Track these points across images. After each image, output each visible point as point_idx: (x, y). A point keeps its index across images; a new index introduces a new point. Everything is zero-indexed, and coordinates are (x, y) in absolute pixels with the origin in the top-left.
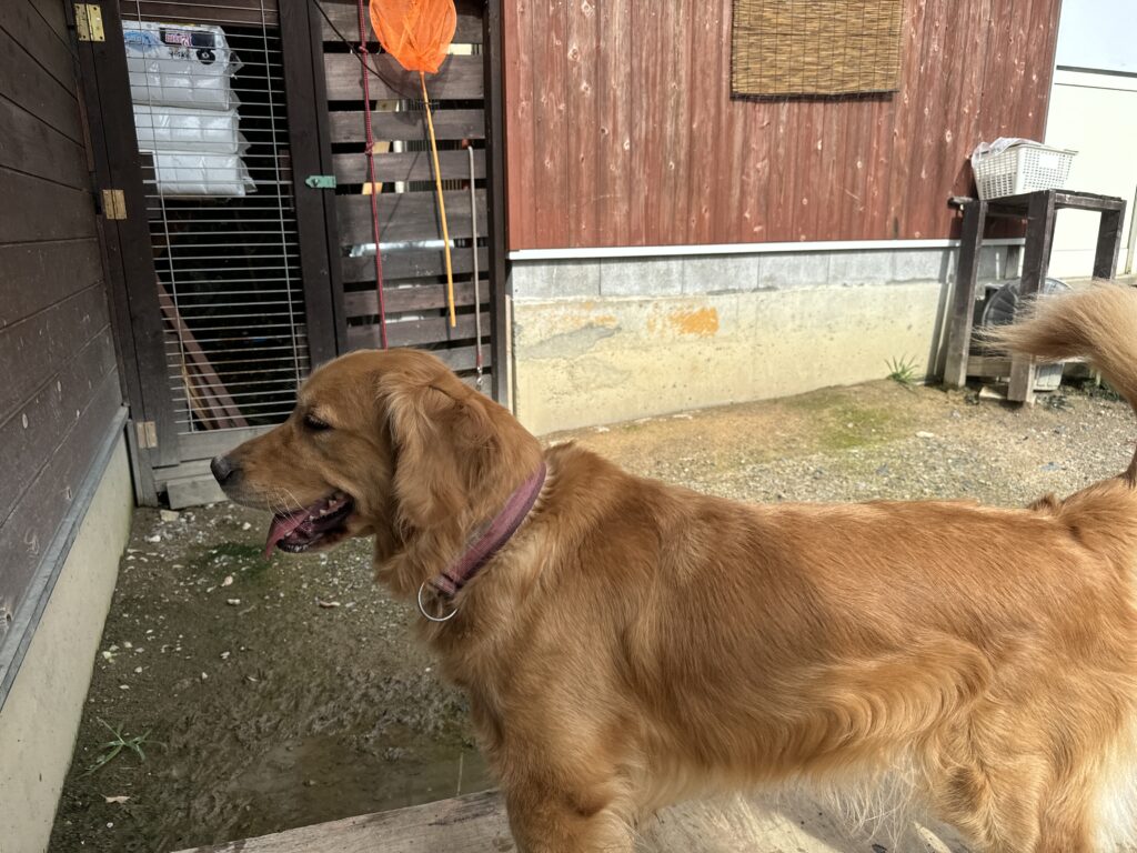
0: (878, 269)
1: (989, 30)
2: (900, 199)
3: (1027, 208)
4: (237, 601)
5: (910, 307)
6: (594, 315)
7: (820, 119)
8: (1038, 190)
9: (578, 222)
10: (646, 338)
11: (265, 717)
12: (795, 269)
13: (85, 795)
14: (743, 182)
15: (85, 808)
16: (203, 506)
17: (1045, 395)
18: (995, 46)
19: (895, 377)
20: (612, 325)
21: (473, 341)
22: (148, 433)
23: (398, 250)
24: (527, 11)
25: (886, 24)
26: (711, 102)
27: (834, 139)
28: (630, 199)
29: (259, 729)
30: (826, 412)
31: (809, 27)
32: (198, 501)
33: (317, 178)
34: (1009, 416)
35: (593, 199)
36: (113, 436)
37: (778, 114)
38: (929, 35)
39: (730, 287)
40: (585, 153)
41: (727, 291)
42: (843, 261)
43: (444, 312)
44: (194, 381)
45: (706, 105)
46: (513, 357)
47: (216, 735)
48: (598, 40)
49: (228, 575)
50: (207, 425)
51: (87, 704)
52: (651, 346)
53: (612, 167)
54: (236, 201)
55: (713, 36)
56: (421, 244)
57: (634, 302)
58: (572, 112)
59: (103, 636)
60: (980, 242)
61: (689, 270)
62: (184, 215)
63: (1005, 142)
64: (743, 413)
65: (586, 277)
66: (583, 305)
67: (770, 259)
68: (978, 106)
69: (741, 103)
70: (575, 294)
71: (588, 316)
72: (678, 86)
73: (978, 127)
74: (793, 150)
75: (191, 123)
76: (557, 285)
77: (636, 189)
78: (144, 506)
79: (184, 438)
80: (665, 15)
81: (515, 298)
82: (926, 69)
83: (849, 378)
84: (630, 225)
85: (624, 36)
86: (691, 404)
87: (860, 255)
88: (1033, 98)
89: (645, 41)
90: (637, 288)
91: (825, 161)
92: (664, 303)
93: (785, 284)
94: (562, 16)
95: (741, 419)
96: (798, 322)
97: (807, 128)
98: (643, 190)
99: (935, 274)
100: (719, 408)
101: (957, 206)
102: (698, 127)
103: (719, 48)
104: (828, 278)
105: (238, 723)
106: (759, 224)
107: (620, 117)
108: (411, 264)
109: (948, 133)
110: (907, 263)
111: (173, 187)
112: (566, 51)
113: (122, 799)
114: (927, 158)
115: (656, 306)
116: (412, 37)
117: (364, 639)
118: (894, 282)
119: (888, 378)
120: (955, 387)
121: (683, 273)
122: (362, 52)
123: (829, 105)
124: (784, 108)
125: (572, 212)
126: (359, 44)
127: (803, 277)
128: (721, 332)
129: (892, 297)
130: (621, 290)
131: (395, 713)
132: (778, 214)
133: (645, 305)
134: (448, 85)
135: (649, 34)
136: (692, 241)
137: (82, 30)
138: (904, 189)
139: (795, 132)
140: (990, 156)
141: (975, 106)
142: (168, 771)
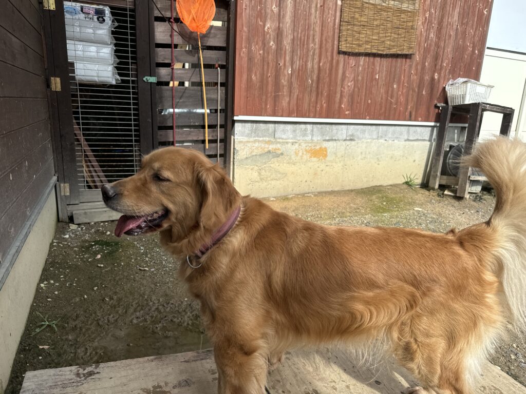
0: (401, 134)
1: (457, 29)
2: (413, 103)
3: (469, 110)
4: (102, 265)
5: (415, 152)
6: (271, 147)
7: (378, 65)
8: (475, 102)
9: (266, 105)
10: (294, 159)
11: (112, 316)
12: (364, 132)
13: (30, 345)
14: (342, 92)
15: (30, 350)
16: (89, 223)
17: (474, 195)
18: (459, 37)
19: (407, 183)
20: (279, 152)
21: (215, 156)
22: (65, 189)
23: (184, 113)
24: (248, 8)
25: (410, 24)
26: (329, 54)
27: (384, 74)
28: (290, 96)
29: (109, 321)
30: (374, 197)
31: (375, 23)
32: (87, 221)
33: (148, 78)
34: (456, 203)
35: (273, 94)
36: (49, 188)
37: (359, 61)
38: (430, 30)
39: (334, 138)
40: (270, 74)
41: (332, 140)
42: (385, 129)
43: (203, 142)
44: (88, 166)
45: (327, 55)
46: (234, 164)
47: (89, 322)
48: (279, 24)
49: (98, 254)
50: (93, 187)
51: (32, 306)
52: (296, 163)
53: (283, 81)
54: (111, 86)
55: (331, 24)
56: (195, 111)
57: (289, 142)
58: (266, 55)
59: (41, 277)
60: (448, 124)
61: (315, 129)
62: (87, 91)
63: (462, 80)
64: (337, 195)
65: (268, 130)
66: (267, 142)
67: (352, 127)
68: (450, 63)
69: (342, 55)
70: (263, 137)
71: (268, 148)
72: (314, 46)
73: (449, 72)
74: (365, 78)
75: (92, 49)
76: (255, 133)
77: (293, 91)
78: (62, 222)
79: (82, 192)
80: (310, 14)
81: (236, 137)
82: (427, 45)
83: (385, 182)
84: (289, 108)
85: (291, 22)
86: (313, 190)
87: (393, 127)
88: (475, 61)
89: (300, 25)
90: (291, 136)
91: (379, 84)
92: (303, 143)
93: (358, 138)
94: (263, 11)
95: (336, 198)
96: (363, 156)
97: (372, 68)
98: (296, 92)
99: (427, 138)
100: (326, 193)
101: (438, 108)
102: (323, 65)
103: (334, 29)
104: (378, 137)
105: (99, 318)
106: (348, 111)
107: (288, 58)
108: (189, 119)
109: (436, 74)
110: (414, 132)
111: (83, 78)
112: (264, 27)
113: (46, 347)
114: (426, 85)
115: (300, 145)
116: (195, 17)
117: (158, 285)
118: (408, 140)
119: (403, 183)
120: (433, 189)
121: (312, 131)
122: (172, 22)
123: (382, 59)
124: (362, 59)
125: (264, 100)
126: (171, 18)
127: (367, 135)
128: (328, 158)
129: (407, 147)
130: (284, 136)
131: (170, 317)
132: (357, 106)
133: (294, 143)
134: (210, 39)
135: (302, 22)
136: (317, 116)
137: (45, 5)
138: (415, 99)
139: (367, 70)
140: (454, 86)
141: (449, 62)
142: (67, 337)
